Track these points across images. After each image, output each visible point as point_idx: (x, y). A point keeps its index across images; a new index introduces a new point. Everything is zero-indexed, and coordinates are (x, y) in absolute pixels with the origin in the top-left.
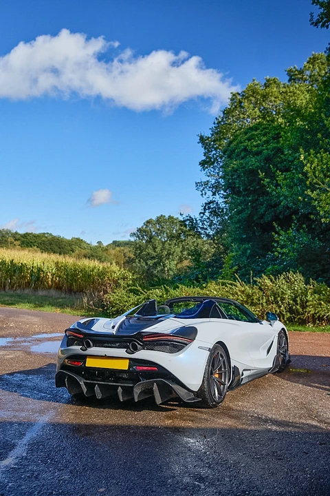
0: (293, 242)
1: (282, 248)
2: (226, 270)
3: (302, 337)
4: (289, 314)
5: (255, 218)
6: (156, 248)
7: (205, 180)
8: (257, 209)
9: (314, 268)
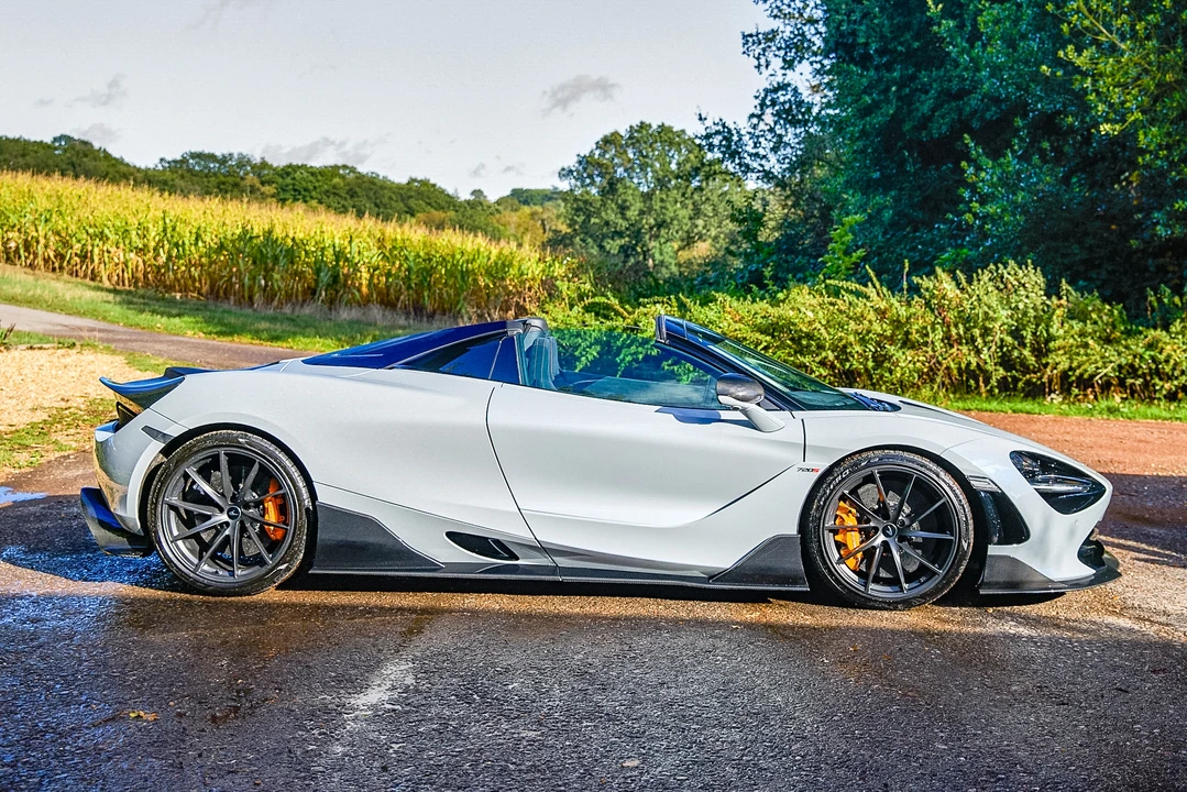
0: (1013, 189)
1: (983, 201)
2: (833, 257)
3: (1035, 427)
4: (1002, 371)
5: (907, 127)
6: (628, 208)
7: (768, 29)
8: (910, 104)
9: (1063, 256)
